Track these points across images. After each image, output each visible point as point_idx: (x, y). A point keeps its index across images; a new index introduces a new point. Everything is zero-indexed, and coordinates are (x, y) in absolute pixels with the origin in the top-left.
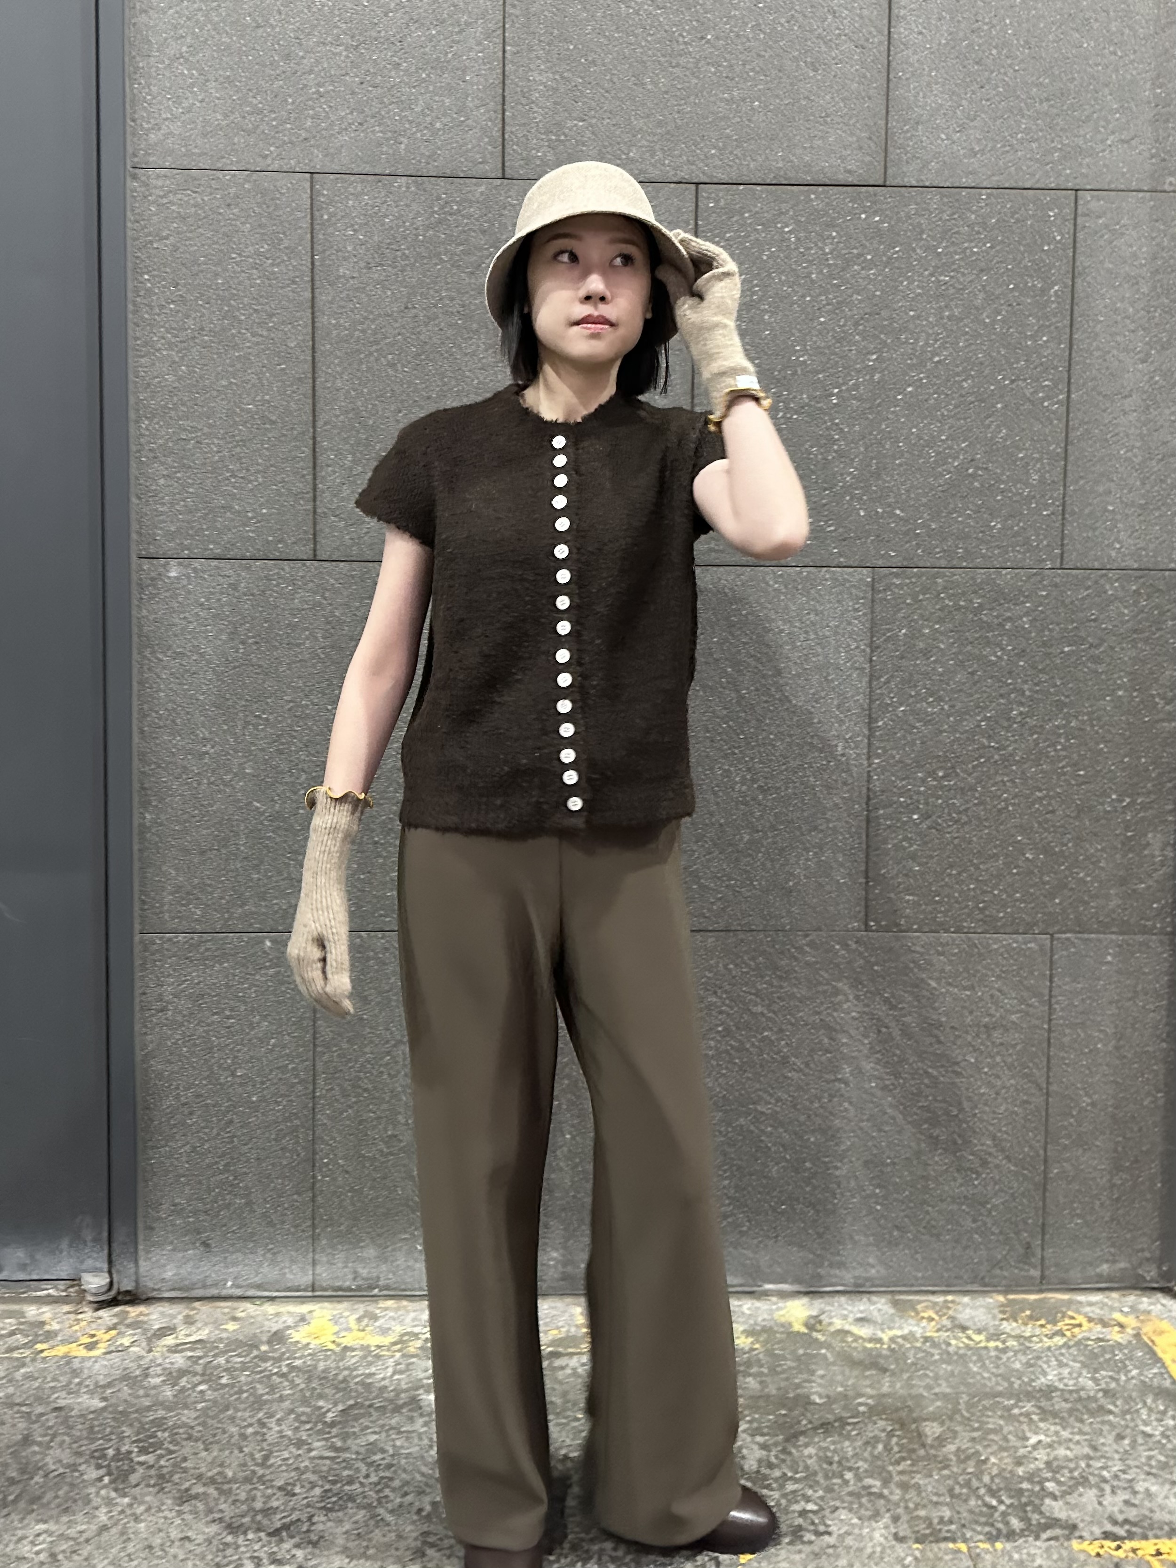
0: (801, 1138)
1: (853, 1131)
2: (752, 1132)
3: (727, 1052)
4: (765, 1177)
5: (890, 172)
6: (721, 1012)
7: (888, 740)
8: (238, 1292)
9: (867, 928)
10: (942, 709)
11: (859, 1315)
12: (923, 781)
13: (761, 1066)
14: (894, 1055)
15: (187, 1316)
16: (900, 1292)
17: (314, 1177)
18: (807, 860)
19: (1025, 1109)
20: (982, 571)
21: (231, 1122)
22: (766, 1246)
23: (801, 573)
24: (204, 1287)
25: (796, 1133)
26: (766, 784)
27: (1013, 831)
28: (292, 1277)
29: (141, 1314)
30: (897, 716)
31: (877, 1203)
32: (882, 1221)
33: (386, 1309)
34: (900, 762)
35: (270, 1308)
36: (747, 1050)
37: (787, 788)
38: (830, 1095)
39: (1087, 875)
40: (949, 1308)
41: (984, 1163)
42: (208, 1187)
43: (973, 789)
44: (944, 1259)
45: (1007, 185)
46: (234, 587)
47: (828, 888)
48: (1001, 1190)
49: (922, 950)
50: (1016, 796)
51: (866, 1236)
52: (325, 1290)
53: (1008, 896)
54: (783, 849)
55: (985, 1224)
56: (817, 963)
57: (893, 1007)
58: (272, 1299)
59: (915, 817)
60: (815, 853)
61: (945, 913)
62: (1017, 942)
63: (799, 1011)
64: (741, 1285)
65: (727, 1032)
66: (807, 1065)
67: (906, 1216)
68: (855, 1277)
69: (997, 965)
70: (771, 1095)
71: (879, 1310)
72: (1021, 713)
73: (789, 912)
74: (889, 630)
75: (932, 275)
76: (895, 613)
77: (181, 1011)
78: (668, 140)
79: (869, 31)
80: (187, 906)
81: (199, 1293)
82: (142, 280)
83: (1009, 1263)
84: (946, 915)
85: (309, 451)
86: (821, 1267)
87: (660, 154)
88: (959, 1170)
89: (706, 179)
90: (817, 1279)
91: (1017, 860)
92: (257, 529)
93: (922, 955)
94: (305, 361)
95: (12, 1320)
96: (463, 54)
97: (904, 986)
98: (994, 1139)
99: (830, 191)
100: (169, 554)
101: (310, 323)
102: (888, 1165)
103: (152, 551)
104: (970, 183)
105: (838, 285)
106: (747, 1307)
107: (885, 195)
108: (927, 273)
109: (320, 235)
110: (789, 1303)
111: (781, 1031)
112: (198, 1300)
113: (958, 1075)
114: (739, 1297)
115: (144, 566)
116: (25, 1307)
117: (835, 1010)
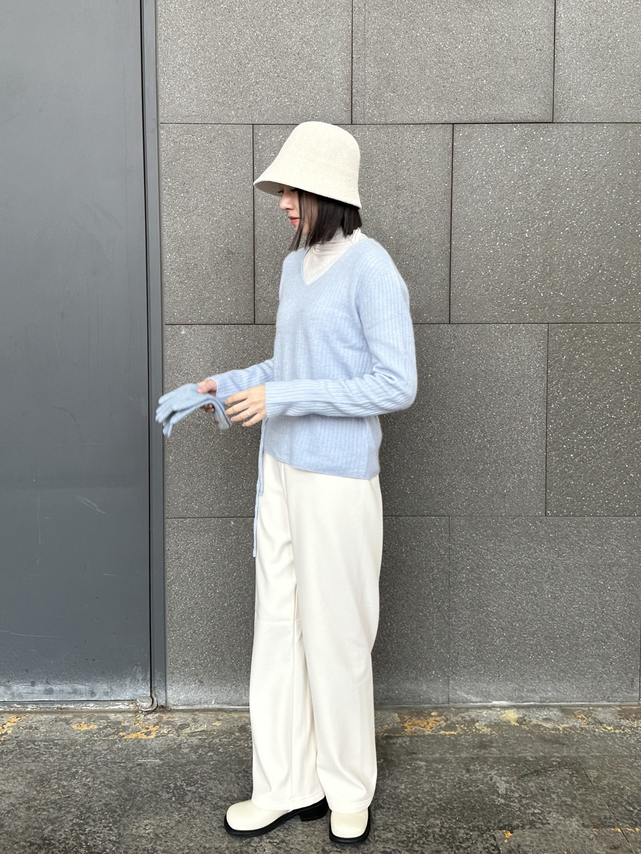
0: (512, 624)
1: (539, 621)
2: (485, 621)
3: (472, 580)
4: (492, 645)
5: (555, 116)
6: (468, 559)
7: (557, 415)
8: (218, 706)
9: (546, 514)
10: (586, 398)
11: (544, 717)
12: (576, 436)
13: (490, 587)
14: (561, 580)
15: (193, 719)
18: (514, 478)
19: (630, 608)
20: (607, 325)
21: (214, 616)
22: (494, 681)
23: (510, 327)
24: (200, 703)
25: (508, 622)
26: (491, 439)
27: (623, 462)
29: (169, 718)
30: (561, 402)
31: (552, 658)
32: (555, 668)
34: (564, 426)
36: (483, 579)
37: (502, 441)
38: (527, 602)
40: (591, 713)
41: (609, 637)
42: (202, 651)
43: (602, 440)
44: (587, 688)
45: (617, 121)
46: (214, 339)
47: (525, 493)
48: (618, 651)
49: (575, 526)
50: (625, 444)
51: (546, 675)
53: (621, 496)
54: (501, 473)
55: (609, 669)
56: (519, 533)
57: (560, 556)
59: (572, 455)
60: (518, 476)
61: (588, 506)
62: (625, 521)
63: (510, 558)
64: (480, 702)
65: (472, 570)
66: (514, 586)
67: (567, 665)
68: (540, 697)
69: (615, 533)
70: (496, 602)
71: (555, 714)
72: (628, 400)
73: (504, 507)
74: (557, 357)
75: (578, 169)
76: (560, 348)
77: (188, 559)
78: (438, 102)
79: (544, 41)
80: (191, 504)
81: (198, 707)
82: (167, 182)
83: (622, 690)
84: (588, 508)
85: (251, 268)
86: (523, 692)
87: (434, 109)
88: (594, 640)
89: (458, 121)
90: (521, 698)
91: (625, 477)
92: (225, 309)
93: (575, 528)
94: (250, 222)
95: (105, 721)
96: (331, 60)
97: (566, 545)
98: (614, 624)
99: (524, 126)
100: (181, 322)
101: (252, 202)
102: (557, 638)
103: (172, 321)
104: (598, 120)
105: (528, 175)
106: (485, 713)
107: (553, 127)
108: (576, 168)
109: (257, 157)
110: (506, 711)
111: (501, 568)
112: (197, 710)
113: (594, 590)
114: (479, 708)
115: (168, 329)
116: (109, 715)
117: (529, 557)
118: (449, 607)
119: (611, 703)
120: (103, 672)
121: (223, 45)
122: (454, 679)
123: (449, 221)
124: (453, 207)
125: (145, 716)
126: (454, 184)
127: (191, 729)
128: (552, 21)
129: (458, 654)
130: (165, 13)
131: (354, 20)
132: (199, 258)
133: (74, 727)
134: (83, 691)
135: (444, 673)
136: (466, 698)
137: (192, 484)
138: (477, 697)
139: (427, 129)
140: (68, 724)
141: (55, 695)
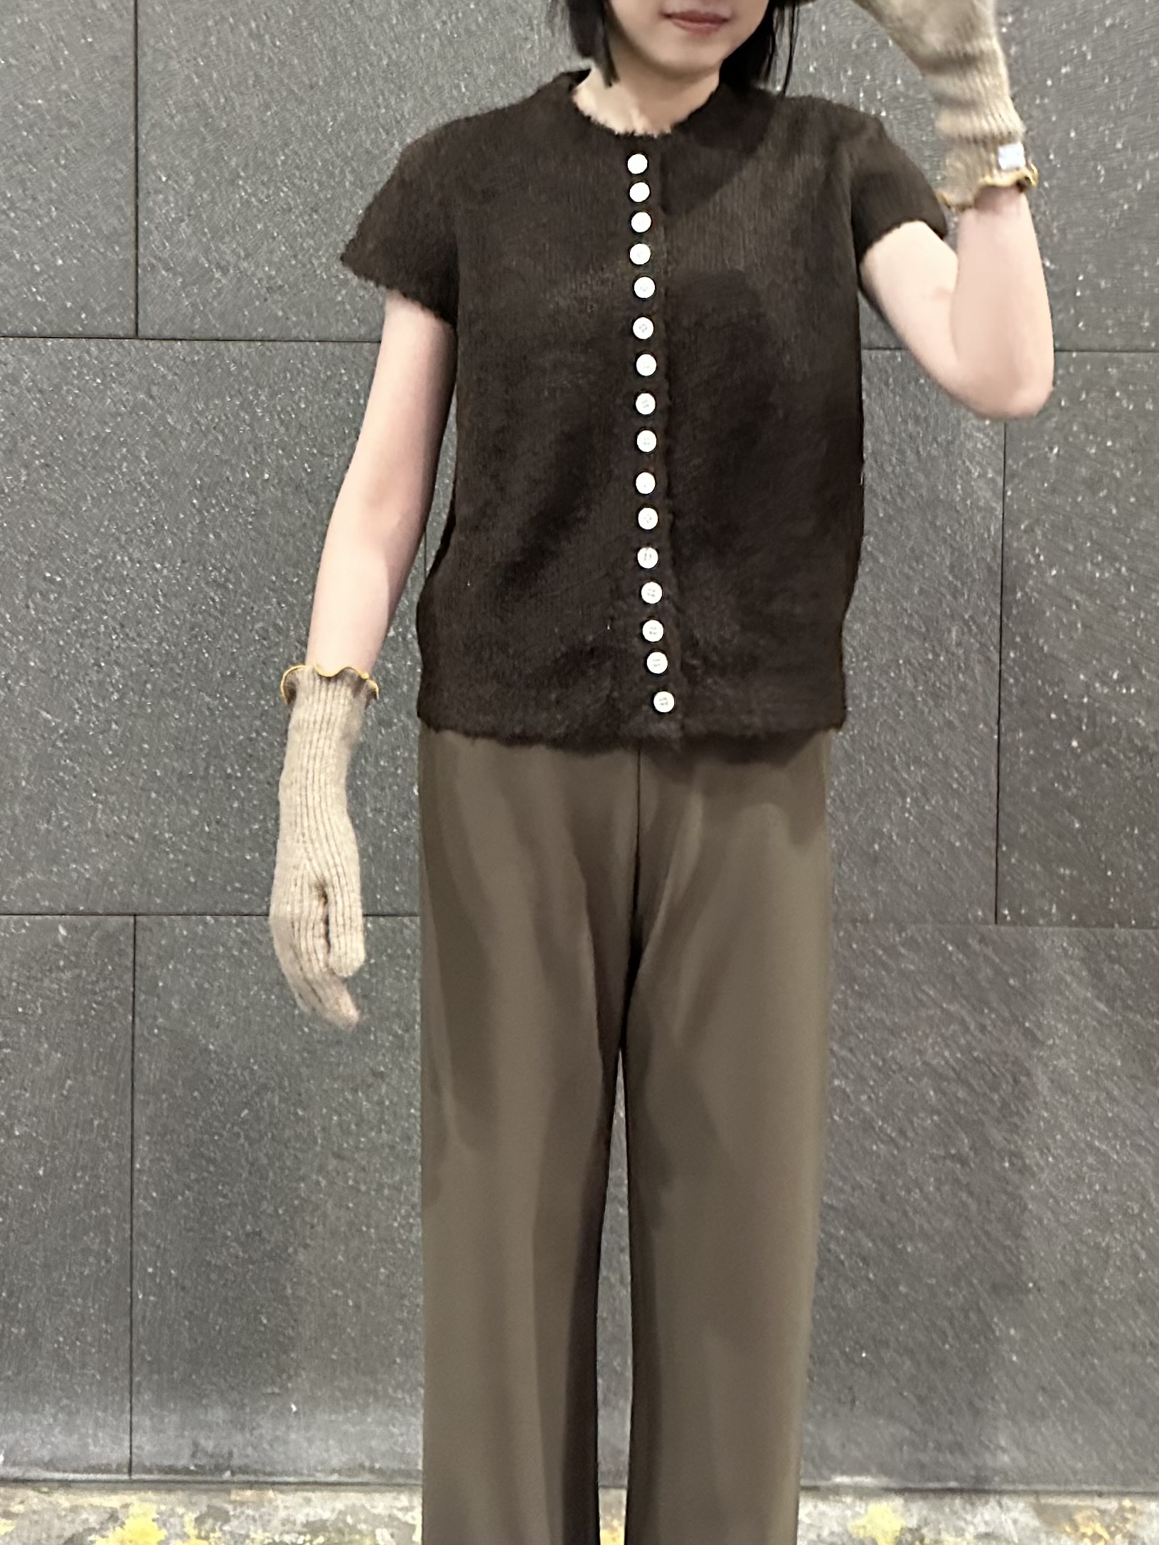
0: (893, 1247)
1: (976, 1237)
8: (16, 1472)
9: (998, 918)
10: (1118, 573)
12: (1088, 686)
16: (1049, 1493)
17: (132, 1295)
18: (903, 809)
22: (836, 1415)
23: (895, 358)
25: (884, 1240)
28: (97, 1450)
30: (1046, 585)
33: (242, 1504)
35: (63, 1500)
37: (871, 697)
44: (1118, 1442)
46: (13, 379)
47: (935, 853)
52: (150, 1471)
54: (864, 793)
56: (918, 972)
58: (66, 1485)
59: (1075, 743)
60: (915, 800)
61: (1122, 896)
63: (890, 1048)
67: (1058, 1372)
71: (1015, 1520)
73: (875, 893)
74: (1031, 448)
84: (1122, 901)
85: (128, 170)
86: (924, 1450)
92: (49, 290)
94: (122, 32)
97: (1057, 1010)
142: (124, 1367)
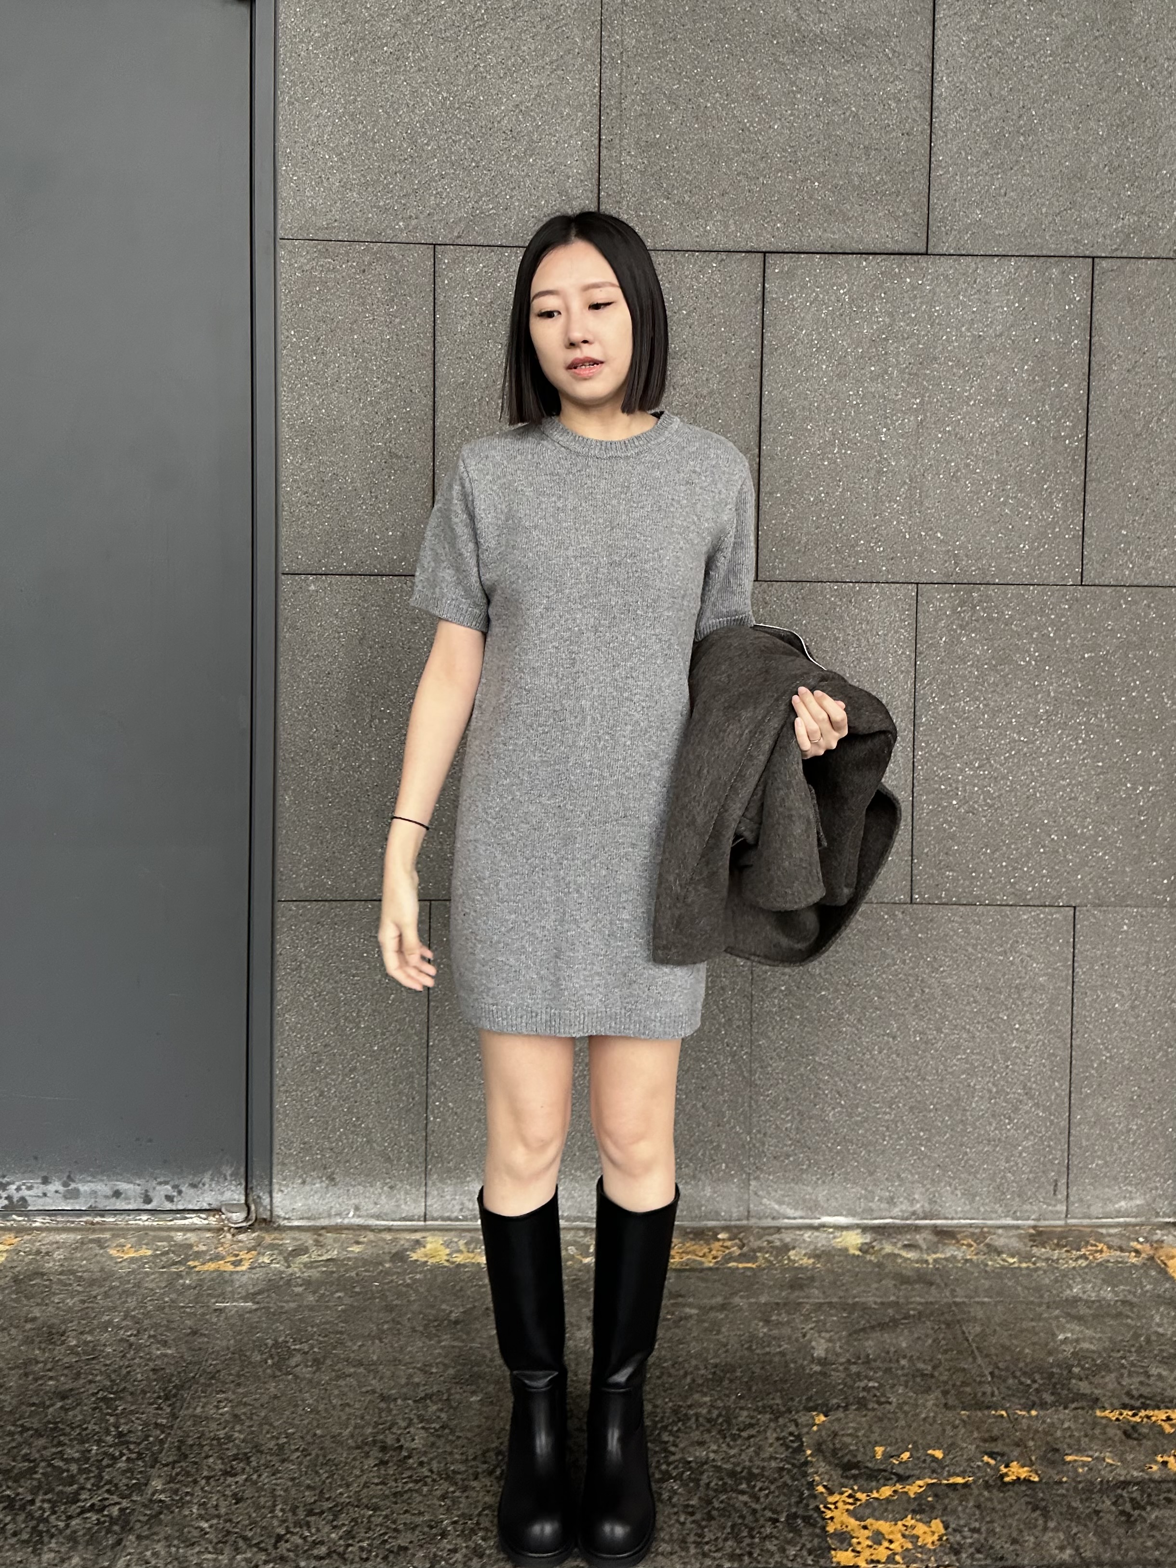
0: (855, 1086)
1: (901, 1080)
2: (811, 1080)
3: (789, 1009)
4: (823, 1121)
5: (931, 243)
6: (783, 975)
7: (931, 735)
8: (359, 1221)
9: (912, 900)
10: (978, 707)
11: (908, 1242)
12: (962, 770)
13: (819, 1021)
14: (936, 1012)
15: (316, 1241)
17: (427, 1118)
19: (1052, 1062)
20: (1012, 587)
21: (355, 1068)
22: (824, 1182)
23: (855, 588)
24: (329, 1216)
25: (850, 1082)
27: (1040, 815)
28: (407, 1208)
29: (275, 1239)
30: (938, 713)
31: (921, 1145)
32: (925, 1161)
34: (941, 753)
35: (387, 1235)
36: (807, 1007)
38: (880, 1047)
39: (1105, 854)
40: (985, 1237)
41: (1016, 1110)
42: (334, 1126)
43: (1005, 778)
45: (1033, 253)
46: (365, 599)
49: (960, 920)
51: (912, 1175)
52: (436, 1220)
53: (1036, 873)
55: (1017, 1164)
56: (869, 930)
57: (934, 970)
58: (389, 1227)
59: (954, 802)
62: (1044, 913)
64: (801, 1218)
65: (789, 993)
66: (859, 1020)
67: (947, 1157)
68: (901, 1211)
69: (1026, 933)
70: (828, 1048)
71: (924, 1239)
72: (1047, 711)
74: (931, 638)
75: (969, 330)
76: (936, 623)
77: (313, 970)
78: (740, 215)
79: (914, 120)
80: (319, 876)
81: (324, 1222)
82: (289, 335)
83: (1037, 1199)
84: (982, 889)
85: (429, 482)
86: (872, 1201)
87: (733, 228)
88: (993, 1116)
89: (772, 249)
90: (869, 1212)
91: (1044, 840)
92: (384, 549)
93: (960, 924)
94: (426, 405)
95: (165, 1243)
96: (565, 142)
97: (945, 951)
98: (1024, 1088)
99: (879, 258)
100: (309, 570)
101: (431, 372)
102: (930, 1111)
103: (295, 567)
104: (1001, 251)
105: (886, 339)
106: (807, 1235)
107: (927, 262)
108: (963, 329)
109: (441, 298)
110: (844, 1233)
111: (836, 990)
112: (323, 1228)
113: (993, 1030)
114: (800, 1228)
115: (286, 582)
116: (172, 1234)
117: (884, 972)
118: (750, 1054)
119: (1020, 1222)
120: (165, 1162)
121: (386, 113)
122: (757, 1178)
123: (757, 411)
124: (764, 389)
125: (233, 1235)
126: (766, 350)
127: (310, 1257)
128: (928, 88)
129: (765, 1134)
130: (290, 57)
131: (604, 78)
132: (341, 464)
133: (113, 1252)
134: (130, 1193)
135: (742, 1168)
136: (778, 1212)
137: (322, 843)
138: (796, 1209)
139: (723, 260)
140: (102, 1248)
141: (82, 1200)
142: (421, 1159)
